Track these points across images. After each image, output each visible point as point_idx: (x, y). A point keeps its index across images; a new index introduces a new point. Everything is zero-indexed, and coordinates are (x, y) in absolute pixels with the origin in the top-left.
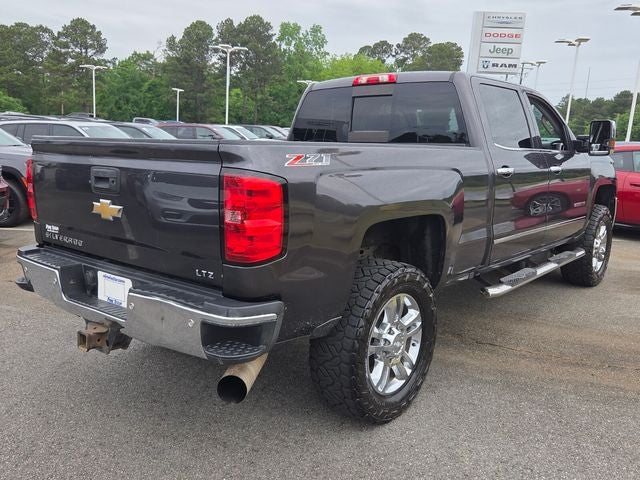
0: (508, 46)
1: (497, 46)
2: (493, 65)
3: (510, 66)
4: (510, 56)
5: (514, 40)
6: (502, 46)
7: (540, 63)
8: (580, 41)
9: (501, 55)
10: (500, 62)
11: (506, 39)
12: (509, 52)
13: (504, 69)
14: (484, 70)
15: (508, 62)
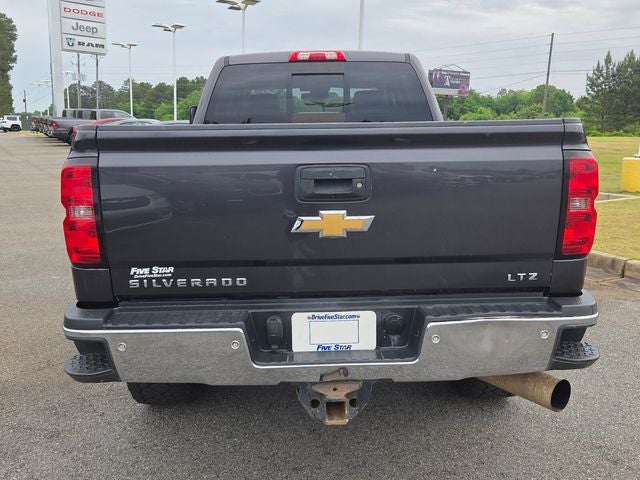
0: (91, 25)
1: (80, 23)
2: (79, 43)
3: (97, 45)
4: (95, 35)
5: (96, 18)
6: (85, 24)
7: (131, 45)
8: (176, 27)
9: (85, 33)
10: (86, 40)
11: (88, 17)
12: (94, 31)
13: (90, 49)
14: (70, 48)
15: (94, 41)
